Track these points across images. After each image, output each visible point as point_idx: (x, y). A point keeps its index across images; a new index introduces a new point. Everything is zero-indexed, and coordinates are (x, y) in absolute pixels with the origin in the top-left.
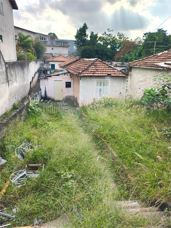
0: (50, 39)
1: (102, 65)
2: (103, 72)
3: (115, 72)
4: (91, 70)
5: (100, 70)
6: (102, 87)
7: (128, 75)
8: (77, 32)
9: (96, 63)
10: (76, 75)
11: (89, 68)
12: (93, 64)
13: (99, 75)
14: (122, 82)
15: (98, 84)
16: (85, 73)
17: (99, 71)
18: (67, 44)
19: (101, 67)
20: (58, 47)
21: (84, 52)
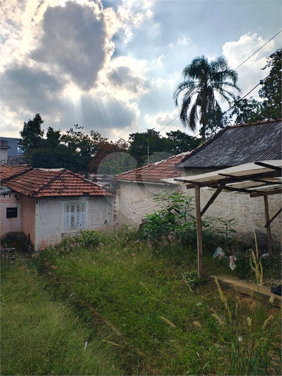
1: (72, 179)
2: (75, 189)
3: (94, 189)
4: (55, 187)
5: (71, 187)
6: (75, 214)
7: (115, 193)
8: (25, 126)
9: (62, 175)
10: (29, 195)
11: (52, 184)
12: (58, 177)
13: (70, 194)
14: (107, 205)
15: (68, 208)
16: (45, 193)
17: (69, 189)
18: (5, 145)
19: (72, 181)
21: (37, 157)
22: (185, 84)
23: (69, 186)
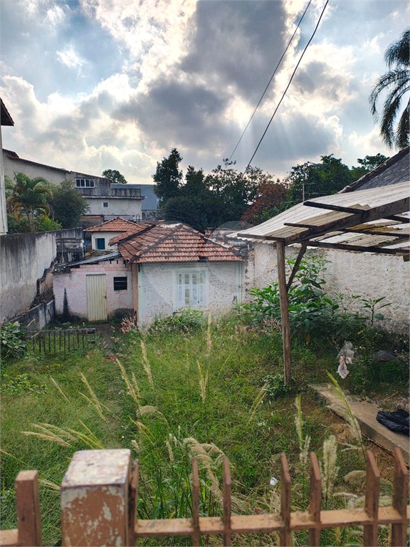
0: (101, 183)
1: (189, 237)
2: (190, 252)
3: (217, 251)
4: (163, 250)
5: (184, 249)
6: (191, 286)
7: (246, 257)
8: (158, 168)
9: (176, 233)
10: (127, 260)
11: (159, 246)
12: (169, 236)
13: (182, 259)
14: (237, 274)
15: (180, 279)
16: (148, 257)
17: (181, 252)
18: (138, 195)
19: (188, 241)
20: (118, 202)
21: (173, 209)
22: (390, 77)
23: (183, 248)
